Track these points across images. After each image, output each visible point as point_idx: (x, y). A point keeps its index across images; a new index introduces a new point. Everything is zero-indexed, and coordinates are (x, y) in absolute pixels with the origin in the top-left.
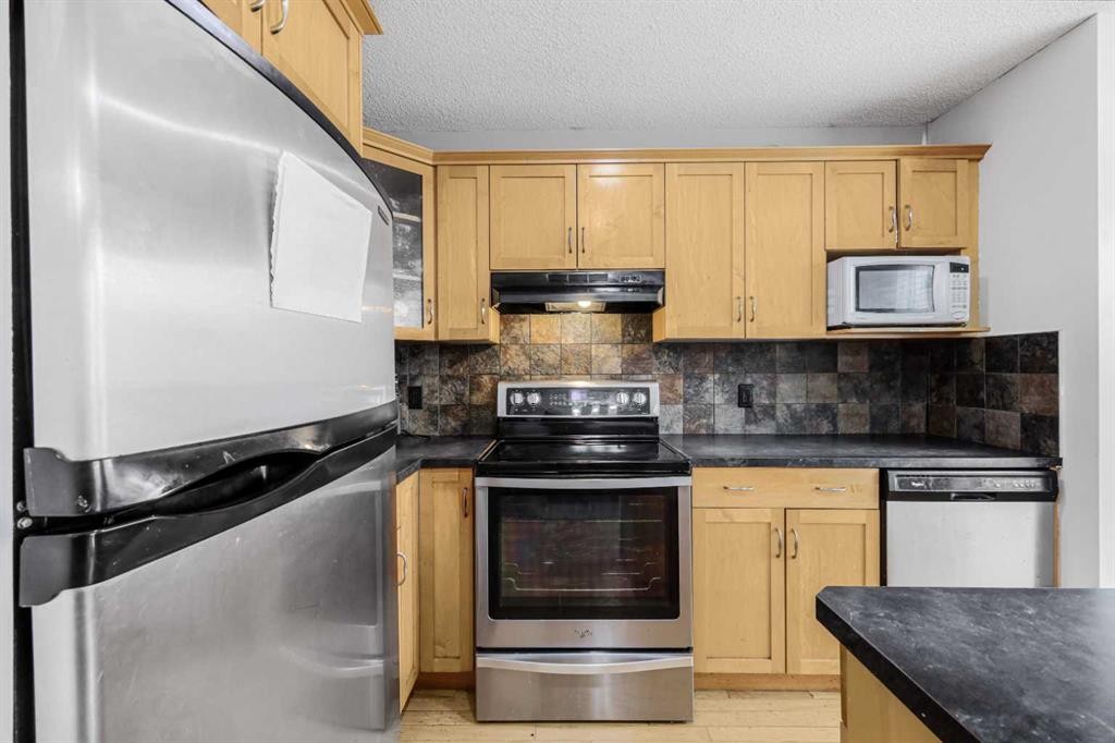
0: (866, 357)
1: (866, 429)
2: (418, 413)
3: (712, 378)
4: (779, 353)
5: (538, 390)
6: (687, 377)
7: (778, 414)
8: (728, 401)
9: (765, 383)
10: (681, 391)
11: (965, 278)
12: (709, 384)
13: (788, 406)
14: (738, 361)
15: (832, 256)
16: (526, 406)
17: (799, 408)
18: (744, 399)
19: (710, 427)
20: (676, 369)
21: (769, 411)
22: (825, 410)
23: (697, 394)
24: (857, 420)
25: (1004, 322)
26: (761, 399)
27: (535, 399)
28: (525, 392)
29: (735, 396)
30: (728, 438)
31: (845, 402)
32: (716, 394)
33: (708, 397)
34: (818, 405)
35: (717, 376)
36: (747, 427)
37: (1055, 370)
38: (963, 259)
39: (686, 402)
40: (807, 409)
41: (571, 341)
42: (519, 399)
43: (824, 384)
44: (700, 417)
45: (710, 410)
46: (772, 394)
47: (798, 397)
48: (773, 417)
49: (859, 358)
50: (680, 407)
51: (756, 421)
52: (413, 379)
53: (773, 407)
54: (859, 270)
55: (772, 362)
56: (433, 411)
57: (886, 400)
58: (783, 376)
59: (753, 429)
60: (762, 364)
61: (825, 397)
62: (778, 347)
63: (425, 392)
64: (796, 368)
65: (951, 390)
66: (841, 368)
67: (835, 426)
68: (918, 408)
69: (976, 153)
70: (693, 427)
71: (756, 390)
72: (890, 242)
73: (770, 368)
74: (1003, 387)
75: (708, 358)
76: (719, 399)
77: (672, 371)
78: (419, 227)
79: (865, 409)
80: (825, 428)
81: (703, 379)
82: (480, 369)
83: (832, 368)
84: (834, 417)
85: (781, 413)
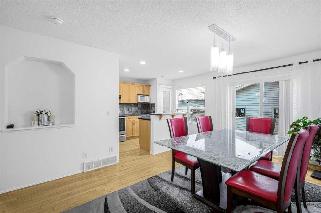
0: (141, 106)
3: (125, 108)
4: (132, 105)
6: (122, 108)
8: (127, 111)
9: (131, 108)
11: (149, 98)
14: (128, 106)
15: (138, 95)
18: (128, 110)
21: (131, 111)
22: (137, 111)
25: (152, 103)
26: (130, 110)
31: (139, 110)
33: (124, 110)
36: (129, 114)
37: (155, 107)
38: (149, 96)
39: (122, 111)
43: (137, 108)
45: (124, 112)
46: (131, 110)
47: (134, 110)
53: (132, 111)
54: (140, 97)
57: (143, 110)
64: (134, 106)
65: (148, 109)
66: (139, 106)
68: (146, 111)
69: (150, 86)
70: (123, 114)
72: (143, 94)
73: (131, 106)
74: (152, 108)
75: (124, 105)
79: (141, 111)
80: (137, 113)
81: (124, 108)
83: (138, 106)
84: (138, 112)
85: (132, 112)
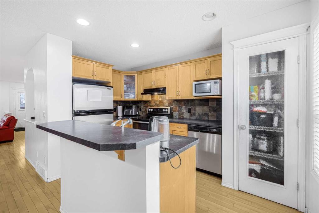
0: (216, 102)
1: (215, 119)
2: (141, 112)
3: (184, 107)
5: (152, 109)
6: (179, 107)
7: (196, 115)
8: (186, 112)
9: (193, 108)
10: (178, 109)
12: (183, 108)
13: (198, 113)
14: (188, 104)
16: (150, 111)
17: (200, 114)
18: (189, 111)
19: (183, 117)
20: (177, 105)
21: (194, 114)
22: (206, 114)
23: (181, 110)
24: (213, 117)
26: (193, 112)
27: (152, 110)
28: (151, 109)
29: (188, 111)
30: (186, 119)
31: (210, 113)
32: (184, 110)
34: (204, 113)
35: (184, 106)
36: (190, 117)
38: (218, 81)
39: (179, 111)
40: (202, 114)
41: (161, 100)
42: (149, 110)
43: (206, 109)
44: (181, 115)
45: (183, 114)
46: (195, 111)
47: (200, 111)
48: (195, 115)
49: (214, 103)
50: (178, 112)
51: (192, 116)
52: (140, 106)
53: (195, 113)
54: (196, 85)
55: (195, 104)
56: (142, 112)
58: (197, 106)
59: (191, 118)
60: (193, 104)
61: (206, 111)
62: (196, 101)
63: (142, 108)
64: (200, 105)
66: (210, 105)
67: (209, 118)
70: (180, 117)
71: (192, 109)
72: (205, 78)
75: (183, 103)
76: (184, 111)
77: (176, 105)
78: (135, 83)
79: (215, 114)
80: (206, 118)
81: (182, 107)
82: (148, 105)
83: (208, 105)
84: (208, 116)
85: (197, 114)
